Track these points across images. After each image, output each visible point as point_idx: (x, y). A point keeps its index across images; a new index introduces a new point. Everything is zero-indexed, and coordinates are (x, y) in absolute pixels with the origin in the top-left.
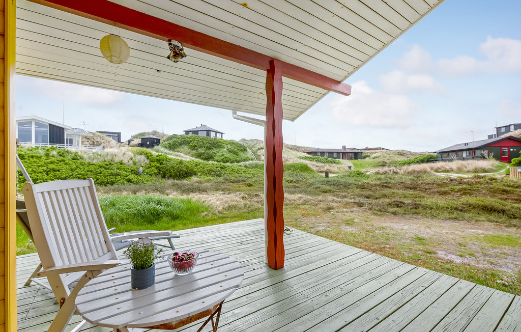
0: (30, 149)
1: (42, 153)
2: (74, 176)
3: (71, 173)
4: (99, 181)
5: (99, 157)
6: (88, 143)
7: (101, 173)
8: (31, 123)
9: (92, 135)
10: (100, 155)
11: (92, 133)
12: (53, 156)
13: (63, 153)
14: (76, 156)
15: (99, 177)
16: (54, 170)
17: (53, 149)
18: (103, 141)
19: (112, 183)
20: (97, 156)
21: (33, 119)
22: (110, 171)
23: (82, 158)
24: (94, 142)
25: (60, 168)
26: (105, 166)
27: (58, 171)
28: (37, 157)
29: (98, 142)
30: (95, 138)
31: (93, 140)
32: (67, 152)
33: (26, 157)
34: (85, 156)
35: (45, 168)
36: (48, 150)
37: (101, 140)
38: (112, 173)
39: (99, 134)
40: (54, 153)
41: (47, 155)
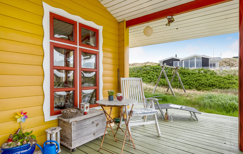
0: (193, 70)
1: (197, 71)
2: (207, 83)
3: (206, 82)
4: (221, 86)
5: (226, 72)
6: (226, 65)
7: (223, 82)
8: (194, 58)
9: (228, 60)
10: (227, 72)
11: (229, 59)
12: (201, 73)
13: (206, 72)
14: (213, 72)
15: (221, 84)
16: (199, 80)
17: (202, 69)
18: (236, 63)
19: (229, 88)
20: (224, 72)
21: (195, 56)
22: (229, 81)
23: (216, 74)
24: (229, 64)
25: (202, 78)
26: (228, 78)
27: (201, 80)
28: (195, 74)
29: (232, 64)
30: (231, 62)
31: (229, 63)
32: (209, 71)
33: (190, 74)
34: (218, 72)
35: (195, 79)
36: (200, 70)
37: (234, 62)
38: (230, 82)
39: (234, 59)
40: (202, 71)
41: (199, 73)
